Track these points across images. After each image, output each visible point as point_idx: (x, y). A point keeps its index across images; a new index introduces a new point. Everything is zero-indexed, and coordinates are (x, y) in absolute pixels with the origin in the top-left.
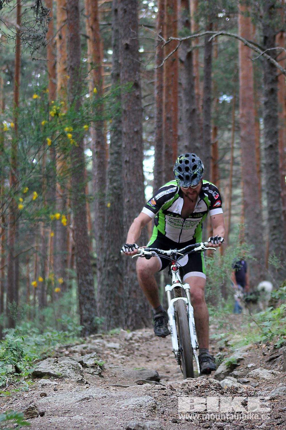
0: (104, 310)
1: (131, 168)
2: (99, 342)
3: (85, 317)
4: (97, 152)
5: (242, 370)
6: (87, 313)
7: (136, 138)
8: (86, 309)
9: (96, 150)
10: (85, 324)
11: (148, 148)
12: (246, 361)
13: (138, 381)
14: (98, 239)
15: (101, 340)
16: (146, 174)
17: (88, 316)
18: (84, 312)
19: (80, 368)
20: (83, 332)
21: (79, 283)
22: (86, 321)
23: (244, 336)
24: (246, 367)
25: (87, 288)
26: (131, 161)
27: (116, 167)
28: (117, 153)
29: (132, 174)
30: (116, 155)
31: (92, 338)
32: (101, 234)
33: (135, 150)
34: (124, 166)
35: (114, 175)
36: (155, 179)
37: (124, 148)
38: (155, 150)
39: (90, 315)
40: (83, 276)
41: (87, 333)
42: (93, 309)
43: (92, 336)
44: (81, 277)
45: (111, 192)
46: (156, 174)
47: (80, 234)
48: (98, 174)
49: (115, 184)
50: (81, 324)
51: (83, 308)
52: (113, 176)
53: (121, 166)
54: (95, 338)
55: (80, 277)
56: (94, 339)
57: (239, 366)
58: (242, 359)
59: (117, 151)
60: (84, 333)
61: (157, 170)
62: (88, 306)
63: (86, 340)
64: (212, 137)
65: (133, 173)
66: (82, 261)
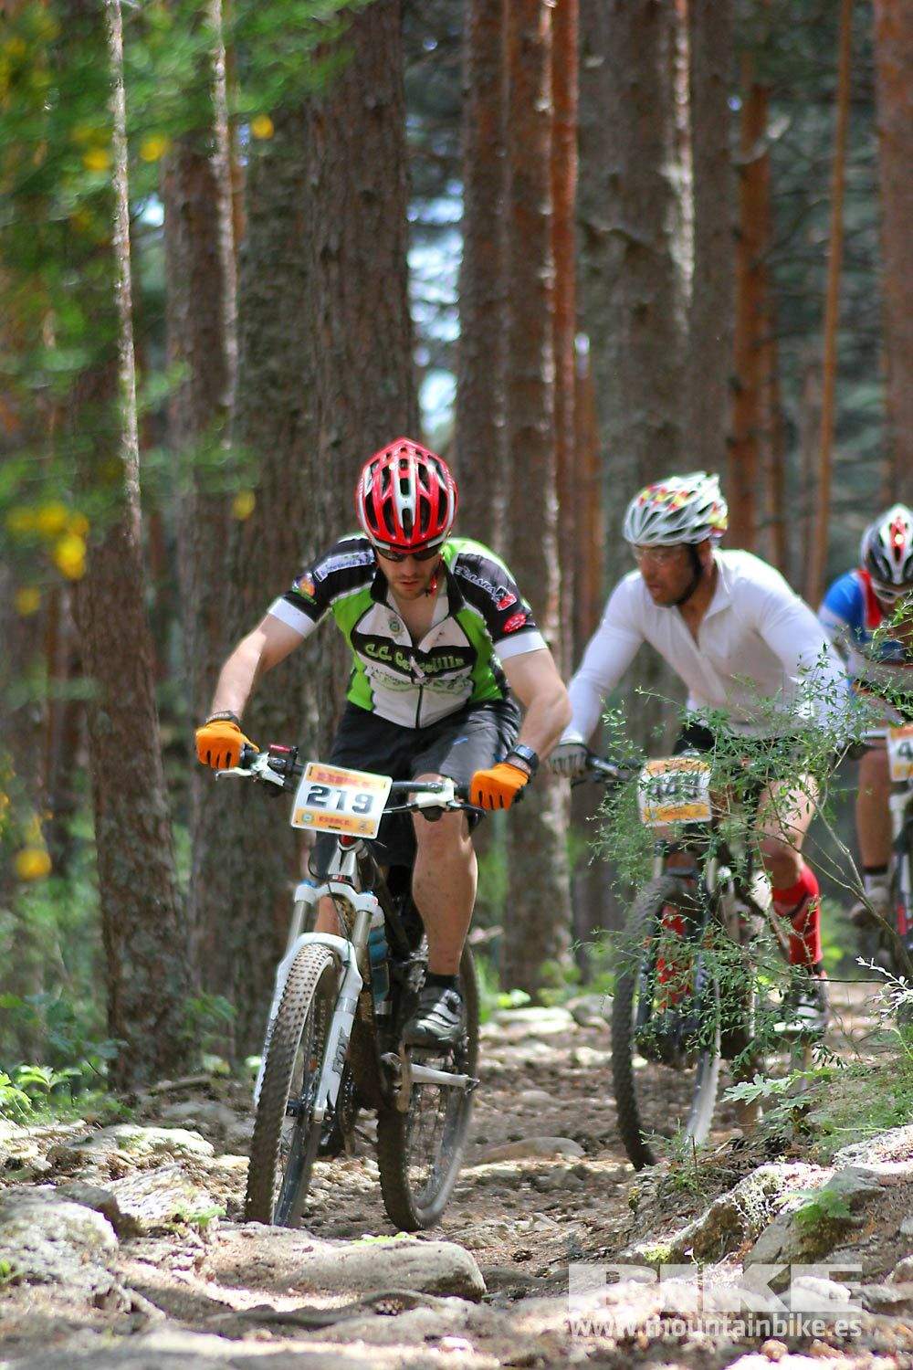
0: (221, 960)
1: (348, 288)
2: (192, 1116)
3: (129, 995)
4: (186, 207)
5: (873, 1248)
6: (142, 972)
7: (372, 142)
8: (136, 959)
9: (180, 200)
10: (129, 1028)
11: (435, 192)
12: (891, 1208)
13: (377, 1300)
14: (192, 621)
15: (208, 1107)
16: (420, 315)
17: (143, 989)
18: (126, 971)
19: (101, 1238)
20: (121, 1065)
21: (105, 832)
22: (133, 1015)
23: (884, 1084)
24: (890, 1233)
25: (141, 858)
26: (351, 253)
27: (281, 280)
28: (284, 212)
29: (352, 315)
30: (275, 224)
31: (161, 1092)
32: (206, 600)
33: (369, 198)
34: (315, 272)
35: (271, 319)
36: (464, 338)
37: (316, 190)
38: (463, 197)
39: (150, 983)
40: (122, 798)
41: (141, 1071)
42: (168, 959)
43: (165, 1084)
44: (113, 803)
45: (255, 400)
46: (471, 317)
47: (108, 599)
48: (190, 312)
49: (273, 364)
50: (114, 1029)
51: (121, 953)
52: (263, 323)
53: (303, 274)
54: (179, 1095)
55: (105, 803)
56: (173, 1101)
57: (861, 1226)
58: (873, 1195)
59: (284, 202)
60: (128, 1072)
61: (478, 293)
62: (145, 942)
63: (133, 1102)
64: (735, 136)
65: (360, 310)
66: (117, 727)
